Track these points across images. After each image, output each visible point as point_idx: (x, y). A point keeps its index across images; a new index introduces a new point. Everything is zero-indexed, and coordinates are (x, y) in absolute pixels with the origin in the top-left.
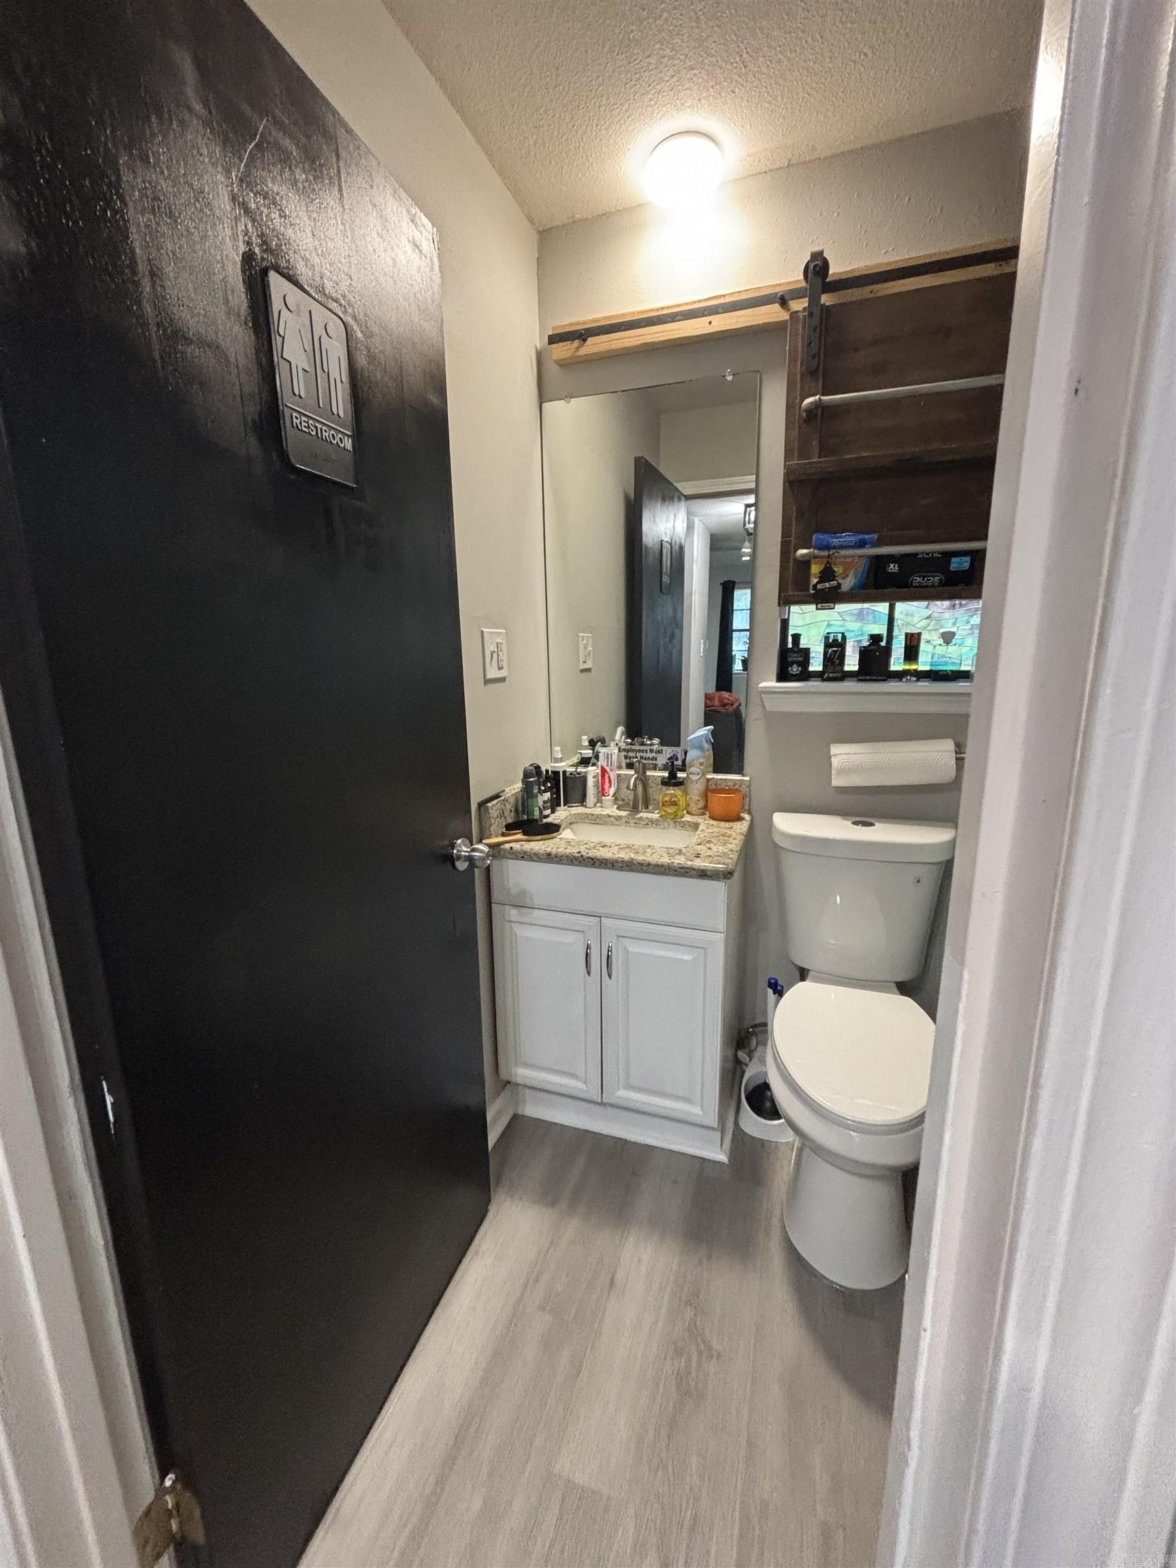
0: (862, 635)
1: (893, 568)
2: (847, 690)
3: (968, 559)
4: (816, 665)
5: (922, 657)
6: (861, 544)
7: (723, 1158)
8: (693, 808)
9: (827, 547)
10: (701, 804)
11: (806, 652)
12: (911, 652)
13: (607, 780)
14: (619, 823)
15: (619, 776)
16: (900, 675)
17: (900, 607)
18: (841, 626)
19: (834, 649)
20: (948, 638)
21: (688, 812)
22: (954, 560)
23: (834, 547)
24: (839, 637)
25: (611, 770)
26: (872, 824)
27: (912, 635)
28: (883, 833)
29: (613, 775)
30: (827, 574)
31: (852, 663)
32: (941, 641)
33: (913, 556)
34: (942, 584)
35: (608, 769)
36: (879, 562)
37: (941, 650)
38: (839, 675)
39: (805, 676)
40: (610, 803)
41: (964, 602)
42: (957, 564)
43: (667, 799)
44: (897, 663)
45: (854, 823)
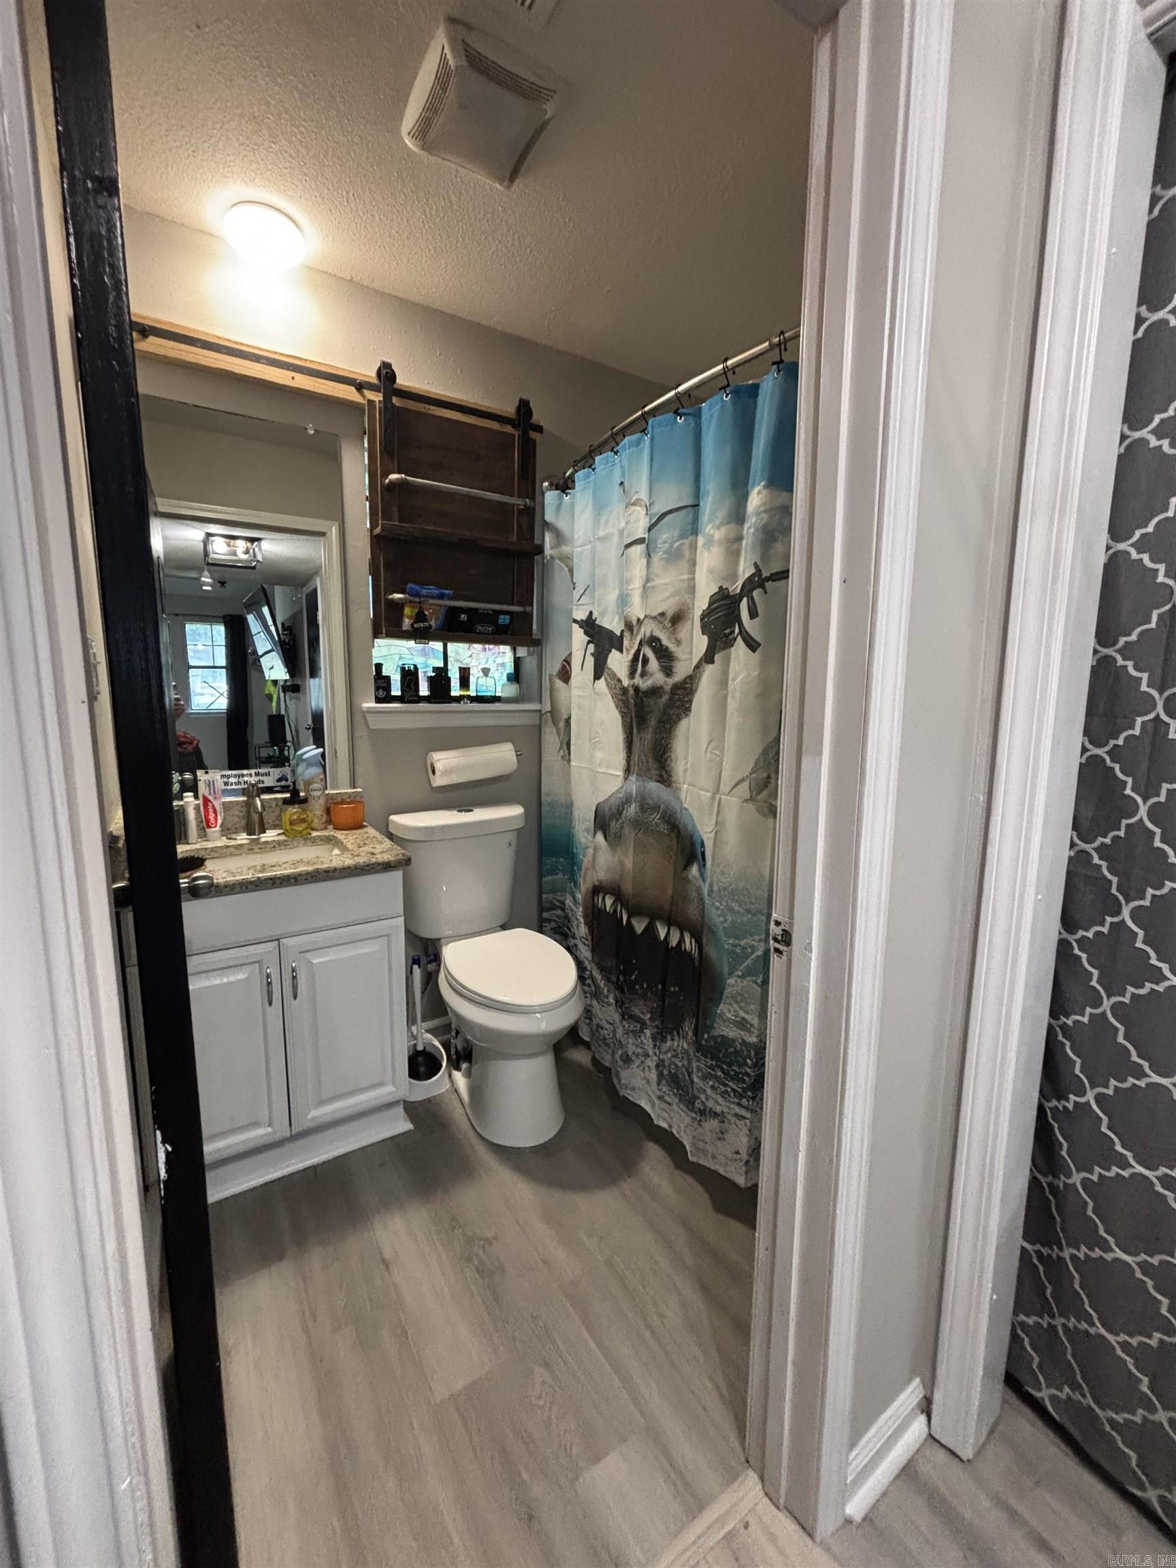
0: (426, 667)
1: (463, 617)
2: (422, 709)
3: (508, 617)
4: (396, 691)
5: (472, 686)
6: (441, 597)
7: (409, 1126)
8: (316, 824)
9: (418, 595)
10: (324, 819)
11: (388, 679)
12: (465, 682)
13: (211, 810)
14: (240, 852)
15: (224, 804)
16: (458, 699)
17: (451, 647)
18: (412, 659)
19: (410, 676)
20: (486, 672)
21: (312, 829)
22: (501, 617)
23: (424, 596)
24: (412, 667)
25: (215, 798)
26: (472, 811)
27: (464, 669)
28: (480, 815)
29: (217, 804)
30: (420, 617)
31: (424, 690)
32: (481, 674)
33: (476, 610)
34: (493, 633)
35: (210, 798)
36: (453, 612)
37: (482, 681)
38: (416, 698)
39: (389, 699)
40: (218, 835)
41: (491, 646)
42: (504, 620)
43: (295, 817)
44: (456, 691)
45: (459, 811)
